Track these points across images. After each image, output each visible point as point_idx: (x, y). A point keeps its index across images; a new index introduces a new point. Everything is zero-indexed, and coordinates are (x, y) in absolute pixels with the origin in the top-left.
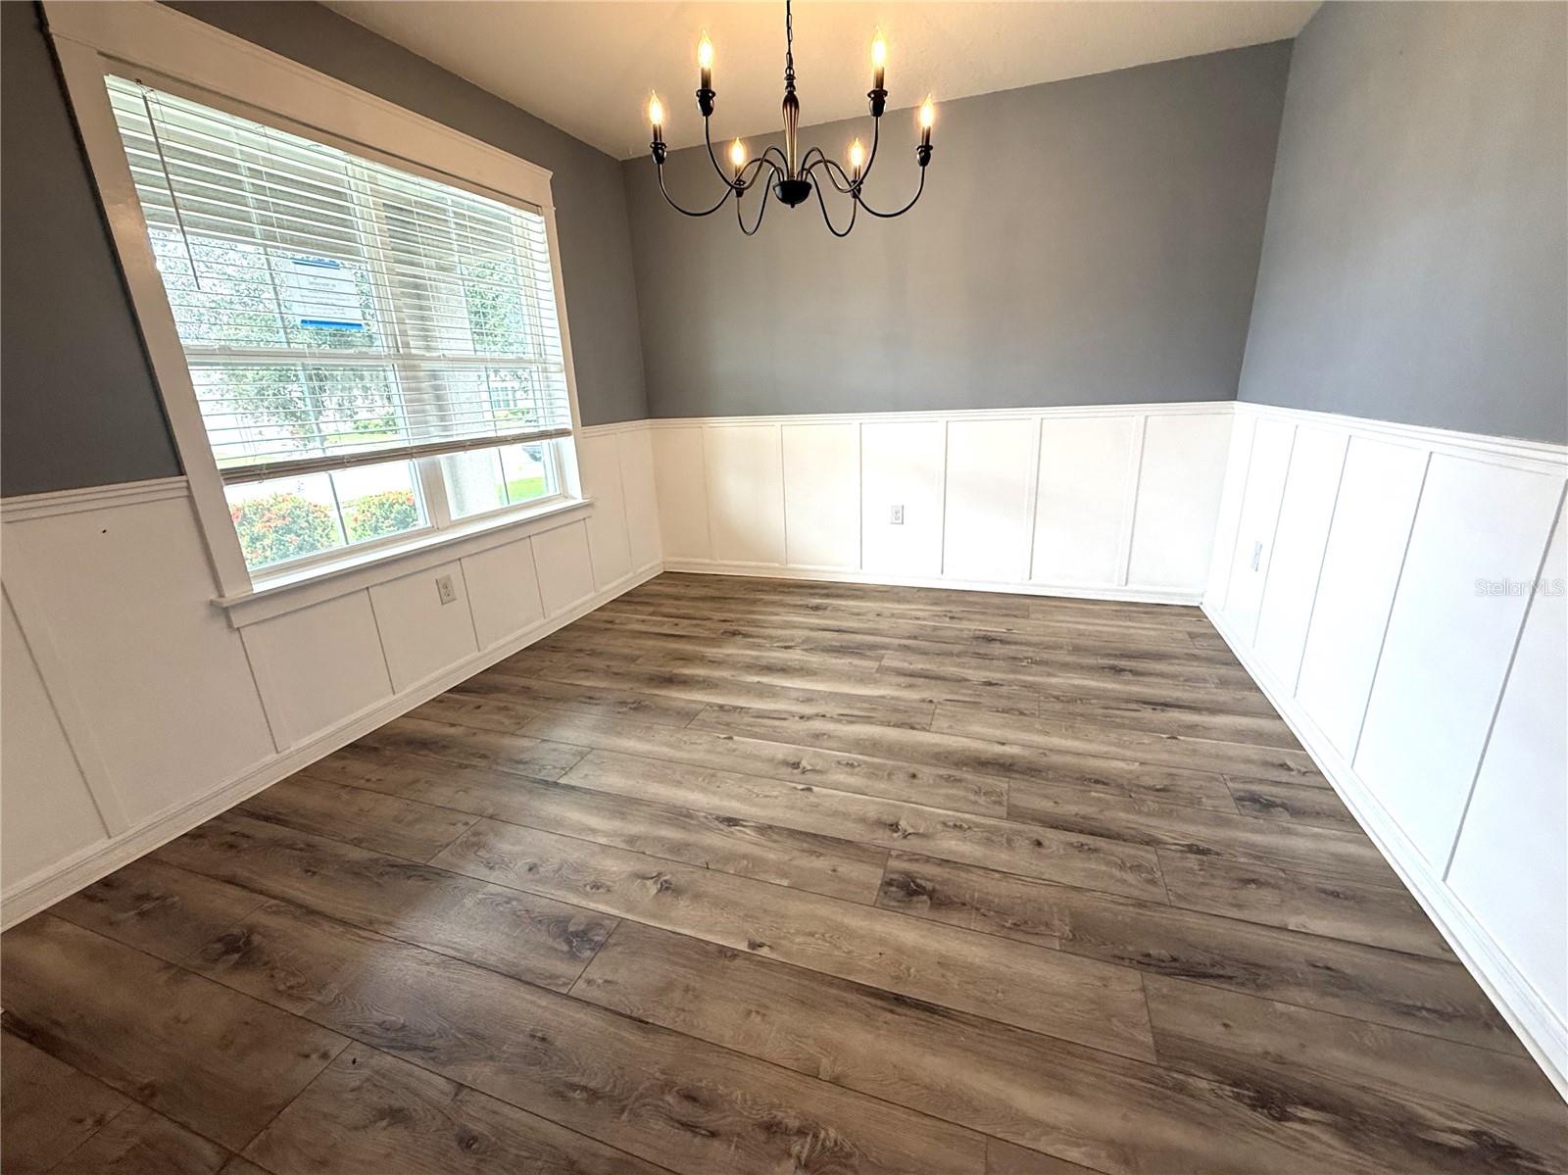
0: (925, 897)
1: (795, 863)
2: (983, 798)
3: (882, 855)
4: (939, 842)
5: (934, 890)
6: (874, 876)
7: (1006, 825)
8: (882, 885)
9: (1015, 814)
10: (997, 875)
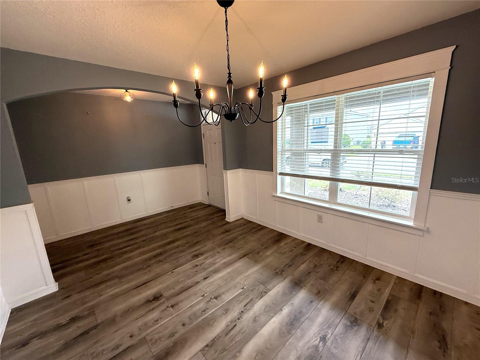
0: (152, 300)
1: (183, 284)
2: (156, 337)
3: (168, 299)
4: (158, 313)
5: (151, 302)
6: (166, 294)
7: (144, 334)
8: (162, 294)
9: (143, 341)
10: (138, 317)
